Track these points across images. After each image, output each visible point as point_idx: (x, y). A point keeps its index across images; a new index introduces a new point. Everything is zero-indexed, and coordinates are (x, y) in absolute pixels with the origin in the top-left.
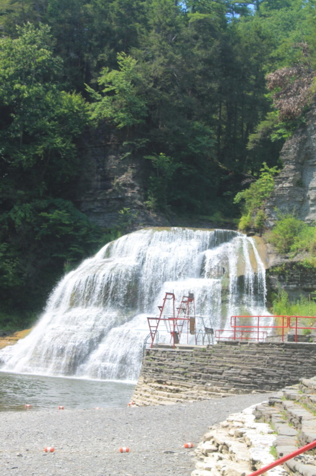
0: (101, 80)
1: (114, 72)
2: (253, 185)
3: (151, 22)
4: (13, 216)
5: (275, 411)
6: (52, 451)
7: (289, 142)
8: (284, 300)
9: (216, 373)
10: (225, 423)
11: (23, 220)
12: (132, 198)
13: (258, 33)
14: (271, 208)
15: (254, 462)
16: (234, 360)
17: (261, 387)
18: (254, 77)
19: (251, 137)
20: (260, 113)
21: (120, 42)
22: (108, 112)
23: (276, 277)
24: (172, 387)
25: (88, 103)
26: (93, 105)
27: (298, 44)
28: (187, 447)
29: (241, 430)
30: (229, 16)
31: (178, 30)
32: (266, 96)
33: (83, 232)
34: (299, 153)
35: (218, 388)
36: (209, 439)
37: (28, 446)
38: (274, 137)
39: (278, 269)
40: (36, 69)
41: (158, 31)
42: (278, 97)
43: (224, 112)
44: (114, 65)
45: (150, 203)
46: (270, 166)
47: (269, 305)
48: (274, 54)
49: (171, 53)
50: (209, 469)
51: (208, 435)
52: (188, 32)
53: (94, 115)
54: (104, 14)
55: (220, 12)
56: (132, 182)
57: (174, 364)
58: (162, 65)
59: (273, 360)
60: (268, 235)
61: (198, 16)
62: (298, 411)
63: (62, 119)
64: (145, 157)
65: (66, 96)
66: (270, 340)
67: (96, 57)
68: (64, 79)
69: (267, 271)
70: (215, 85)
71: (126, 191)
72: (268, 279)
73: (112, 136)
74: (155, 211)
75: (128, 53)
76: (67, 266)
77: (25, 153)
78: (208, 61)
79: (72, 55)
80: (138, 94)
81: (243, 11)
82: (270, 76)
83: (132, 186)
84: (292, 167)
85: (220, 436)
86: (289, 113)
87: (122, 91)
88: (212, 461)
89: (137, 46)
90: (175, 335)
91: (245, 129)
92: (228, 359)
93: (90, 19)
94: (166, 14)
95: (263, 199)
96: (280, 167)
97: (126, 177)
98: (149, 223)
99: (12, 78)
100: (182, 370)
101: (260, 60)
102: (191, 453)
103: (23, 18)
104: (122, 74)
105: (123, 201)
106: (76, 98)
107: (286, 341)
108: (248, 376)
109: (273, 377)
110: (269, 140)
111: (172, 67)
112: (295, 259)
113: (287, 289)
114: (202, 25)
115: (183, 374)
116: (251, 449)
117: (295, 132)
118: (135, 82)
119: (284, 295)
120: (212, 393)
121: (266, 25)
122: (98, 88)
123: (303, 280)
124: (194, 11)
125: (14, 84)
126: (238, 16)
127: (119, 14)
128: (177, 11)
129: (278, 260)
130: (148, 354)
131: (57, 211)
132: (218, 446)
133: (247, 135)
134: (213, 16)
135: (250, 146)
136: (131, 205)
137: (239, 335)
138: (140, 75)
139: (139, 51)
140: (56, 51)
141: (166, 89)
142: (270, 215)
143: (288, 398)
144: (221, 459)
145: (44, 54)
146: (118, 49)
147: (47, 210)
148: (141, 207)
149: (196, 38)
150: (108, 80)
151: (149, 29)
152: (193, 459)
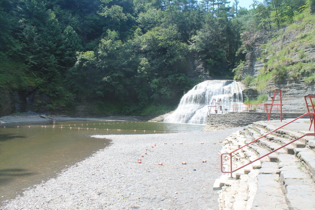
0: (192, 39)
1: (196, 36)
2: (237, 67)
3: (206, 21)
4: (168, 79)
5: (245, 132)
6: (182, 144)
7: (248, 53)
8: (248, 100)
9: (228, 121)
10: (231, 135)
11: (171, 80)
12: (202, 72)
13: (237, 22)
14: (243, 73)
15: (239, 146)
16: (233, 118)
17: (241, 125)
18: (236, 35)
19: (237, 53)
20: (239, 46)
21: (197, 27)
22: (194, 48)
23: (245, 93)
24: (215, 126)
25: (188, 46)
26: (190, 46)
27: (250, 25)
28: (220, 142)
29: (235, 137)
30: (228, 18)
31: (214, 23)
32: (241, 40)
33: (188, 82)
34: (251, 56)
35: (229, 126)
36: (226, 140)
37: (175, 142)
38: (243, 52)
39: (246, 91)
40: (173, 37)
41: (208, 23)
42: (244, 40)
43: (228, 46)
44: (195, 34)
45: (208, 73)
46: (243, 61)
47: (244, 101)
48: (242, 28)
49: (212, 29)
50: (226, 148)
51: (226, 139)
52: (217, 23)
53: (190, 49)
54: (192, 20)
55: (226, 17)
56: (202, 67)
57: (216, 119)
58: (209, 33)
59: (245, 117)
60: (243, 81)
61: (219, 18)
62: (252, 131)
63: (181, 51)
64: (206, 60)
65: (182, 44)
66: (244, 112)
67: (190, 32)
68: (181, 39)
69: (243, 92)
70: (225, 38)
71: (200, 70)
72: (243, 94)
73: (196, 54)
74: (209, 75)
75: (199, 30)
76: (184, 92)
77: (171, 61)
78: (223, 31)
79: (183, 32)
80: (203, 42)
81: (233, 16)
82: (242, 34)
83: (202, 69)
84: (249, 61)
85: (230, 139)
86: (247, 45)
87: (198, 41)
88: (227, 146)
89: (202, 28)
90: (216, 111)
91: (235, 50)
92: (232, 117)
93: (188, 21)
94: (210, 18)
95: (241, 71)
96: (246, 61)
97: (200, 66)
98: (208, 79)
99: (166, 40)
100: (218, 121)
101: (238, 30)
102: (221, 144)
103: (169, 23)
104: (198, 36)
105: (200, 73)
106: (185, 44)
107: (248, 112)
108: (237, 122)
109: (245, 122)
110: (242, 53)
111: (212, 33)
112: (251, 88)
113: (248, 97)
114: (221, 21)
115: (219, 122)
116: (238, 142)
117: (250, 50)
118: (202, 39)
119: (248, 99)
120: (227, 127)
121: (240, 19)
122: (191, 41)
123: (253, 94)
124: (218, 17)
125: (167, 42)
126: (231, 18)
127: (196, 19)
128: (213, 17)
129: (246, 88)
130: (208, 116)
131: (181, 77)
132: (229, 142)
133: (235, 52)
134: (224, 18)
135: (236, 55)
136: (202, 74)
137: (235, 111)
138: (203, 37)
139: (202, 30)
140: (179, 31)
141: (211, 40)
142: (243, 75)
143: (249, 128)
144: (230, 145)
145: (175, 32)
146: (197, 29)
147: (178, 77)
148: (205, 74)
149: (219, 25)
150: (194, 38)
151: (205, 23)
152: (222, 146)
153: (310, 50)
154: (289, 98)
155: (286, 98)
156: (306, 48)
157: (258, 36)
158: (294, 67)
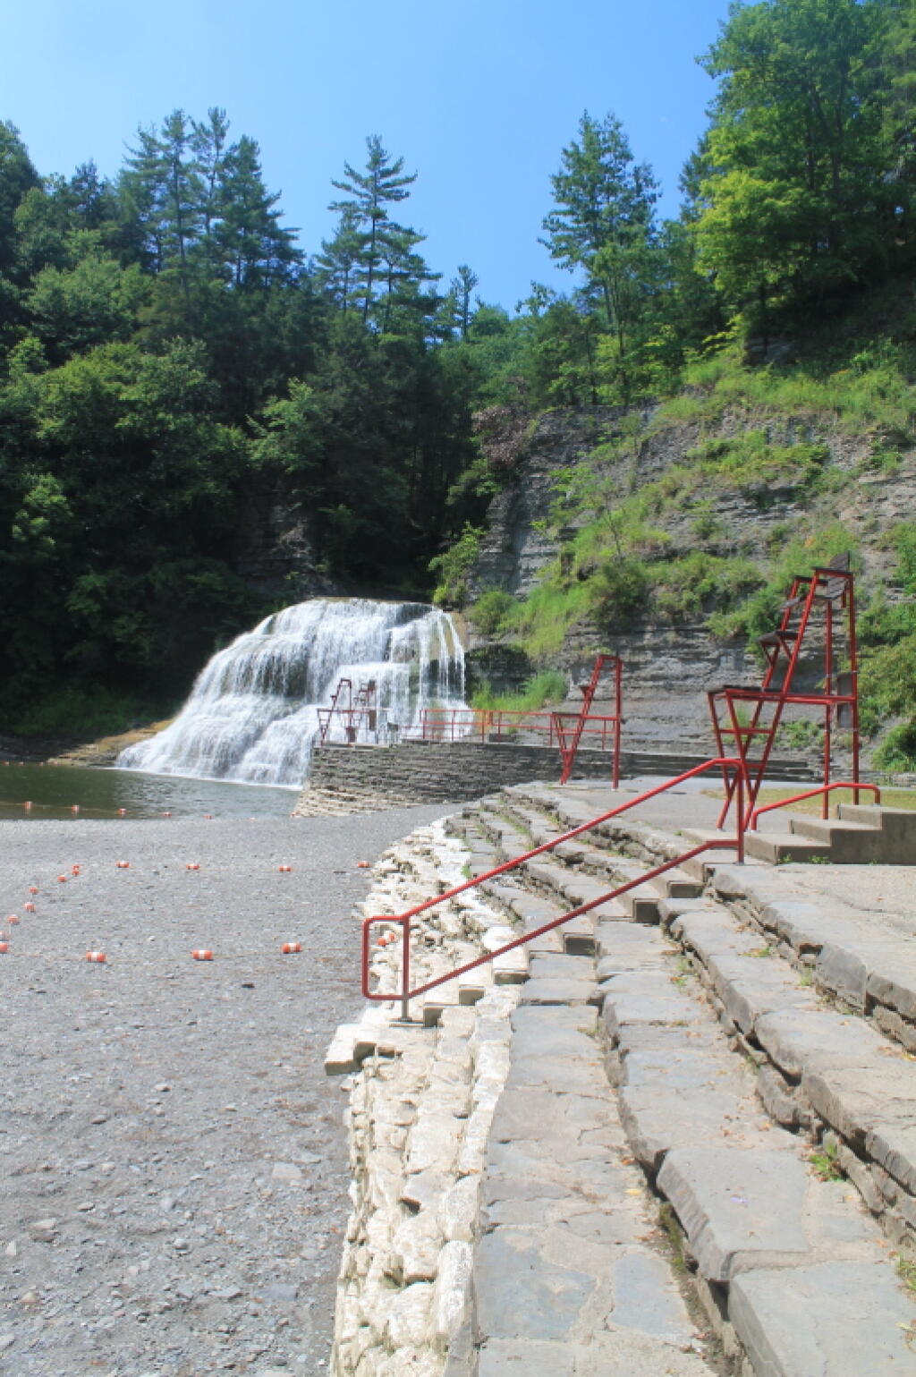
0: (267, 412)
1: (284, 403)
2: (452, 549)
3: (332, 342)
4: (151, 578)
5: (470, 824)
6: (196, 868)
7: (499, 497)
8: (486, 692)
9: (400, 778)
10: (408, 838)
11: (164, 583)
12: (302, 560)
13: (465, 362)
14: (474, 577)
15: (442, 884)
16: (423, 763)
17: (455, 796)
18: (457, 416)
19: (452, 490)
20: (464, 461)
21: (293, 365)
22: (274, 452)
23: (477, 663)
24: (346, 795)
25: (249, 441)
26: (256, 442)
27: (513, 379)
28: (362, 866)
29: (428, 847)
30: (429, 340)
31: (365, 354)
32: (473, 439)
33: (240, 600)
34: (510, 511)
35: (402, 797)
36: (389, 857)
37: (166, 862)
38: (480, 490)
39: (480, 654)
40: (187, 394)
41: (340, 354)
42: (486, 441)
43: (419, 457)
44: (284, 393)
45: (323, 567)
46: (475, 526)
47: (468, 699)
48: (482, 389)
49: (355, 381)
50: (388, 893)
51: (387, 852)
52: (377, 356)
53: (257, 455)
54: (274, 330)
55: (419, 335)
56: (301, 539)
57: (349, 766)
58: (343, 395)
59: (470, 763)
60: (470, 611)
61: (391, 337)
62: (498, 824)
63: (217, 458)
64: (321, 510)
65: (222, 430)
66: (468, 740)
67: (261, 383)
68: (221, 408)
69: (467, 655)
70: (409, 424)
71: (294, 551)
72: (468, 666)
73: (279, 482)
74: (330, 577)
75: (302, 379)
76: (218, 642)
77: (169, 500)
78: (401, 394)
79: (232, 379)
80: (313, 431)
81: (447, 335)
82: (478, 415)
83: (302, 545)
84: (501, 528)
85: (403, 853)
86: (499, 462)
87: (293, 426)
88: (391, 883)
89: (314, 370)
90: (351, 732)
91: (444, 479)
92: (415, 762)
93: (255, 335)
94: (351, 332)
95: (465, 567)
96: (487, 528)
97: (294, 534)
98: (321, 592)
99: (155, 405)
100: (358, 775)
101: (467, 395)
102: (367, 874)
103: (172, 331)
104: (294, 405)
105: (291, 564)
106: (235, 433)
107: (487, 741)
108: (439, 783)
109: (469, 784)
110: (474, 495)
111: (356, 398)
112: (501, 642)
113: (490, 678)
114: (395, 350)
115: (359, 779)
116: (440, 869)
117: (506, 486)
118: (309, 416)
119: (487, 685)
120: (394, 802)
121: (474, 352)
122: (264, 421)
123: (510, 668)
124: (386, 331)
125: (156, 413)
126: (440, 341)
127: (292, 330)
128: (365, 330)
129: (481, 642)
130: (317, 753)
131: (207, 574)
132: (399, 865)
133: (447, 487)
134: (410, 339)
135: (450, 501)
136: (300, 569)
137: (429, 733)
138: (316, 407)
139: (315, 378)
140: (212, 374)
141: (348, 426)
142: (472, 587)
143: (487, 809)
144: (402, 880)
145: (197, 376)
146: (290, 374)
147: (194, 572)
148: (312, 572)
149: (387, 364)
150: (276, 411)
151: (329, 350)
152: (370, 881)
153: (736, 508)
154: (649, 694)
155: (637, 694)
156: (723, 499)
157: (545, 430)
158: (674, 570)
